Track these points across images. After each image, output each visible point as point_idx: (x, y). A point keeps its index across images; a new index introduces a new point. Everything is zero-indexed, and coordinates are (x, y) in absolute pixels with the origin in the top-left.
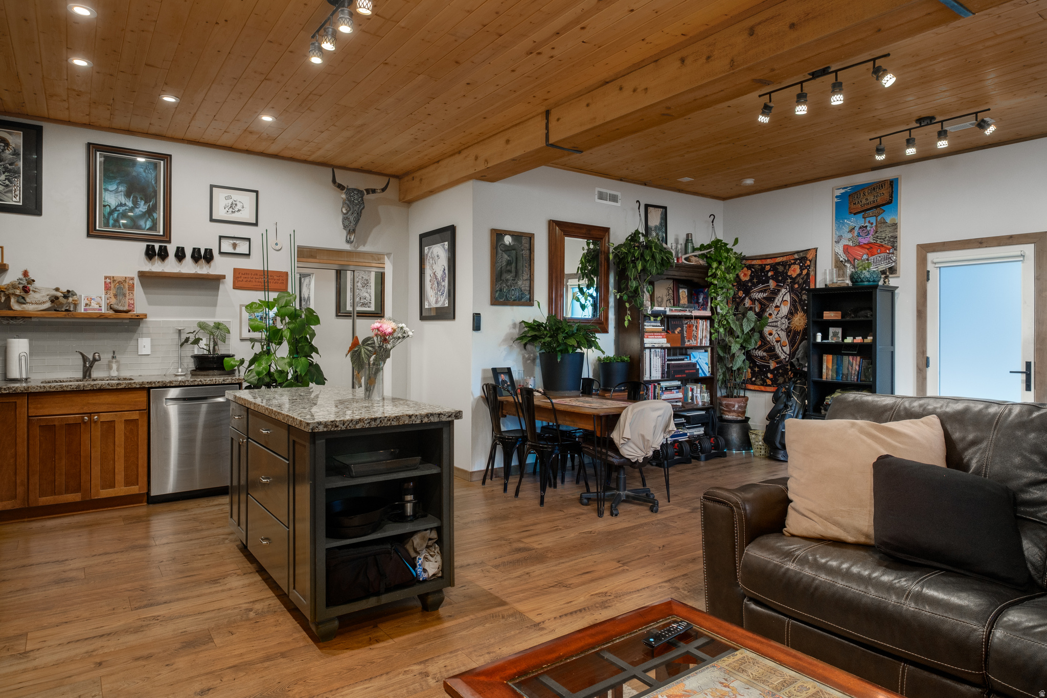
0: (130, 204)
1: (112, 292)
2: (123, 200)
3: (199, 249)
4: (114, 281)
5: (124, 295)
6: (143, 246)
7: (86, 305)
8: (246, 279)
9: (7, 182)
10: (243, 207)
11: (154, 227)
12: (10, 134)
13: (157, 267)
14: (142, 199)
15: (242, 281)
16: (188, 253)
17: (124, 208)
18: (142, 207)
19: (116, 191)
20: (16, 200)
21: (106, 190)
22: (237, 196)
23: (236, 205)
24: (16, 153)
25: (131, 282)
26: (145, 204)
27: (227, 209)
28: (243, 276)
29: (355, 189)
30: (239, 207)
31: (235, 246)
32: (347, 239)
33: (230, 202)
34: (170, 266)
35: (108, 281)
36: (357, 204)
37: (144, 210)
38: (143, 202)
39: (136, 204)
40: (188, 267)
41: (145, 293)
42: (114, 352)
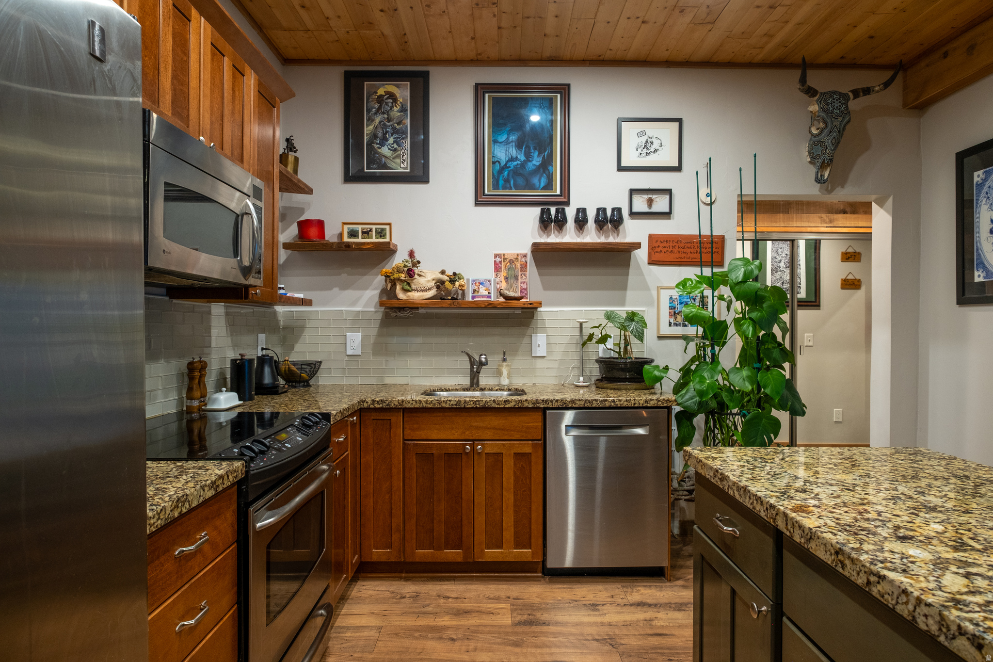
0: (522, 157)
1: (503, 274)
2: (513, 152)
3: (604, 210)
4: (505, 259)
5: (516, 278)
6: (537, 211)
7: (474, 291)
8: (664, 250)
9: (395, 146)
10: (661, 146)
11: (549, 186)
12: (398, 86)
13: (553, 238)
14: (535, 149)
15: (661, 251)
16: (591, 215)
17: (515, 163)
18: (536, 161)
19: (507, 142)
20: (403, 166)
21: (495, 142)
22: (652, 129)
23: (652, 143)
24: (403, 110)
25: (523, 260)
26: (539, 155)
27: (640, 150)
28: (662, 245)
29: (835, 92)
30: (656, 145)
31: (650, 202)
32: (817, 177)
33: (643, 139)
34: (570, 236)
35: (498, 259)
36: (838, 116)
37: (538, 164)
38: (537, 153)
39: (528, 156)
40: (591, 236)
41: (540, 274)
42: (504, 354)
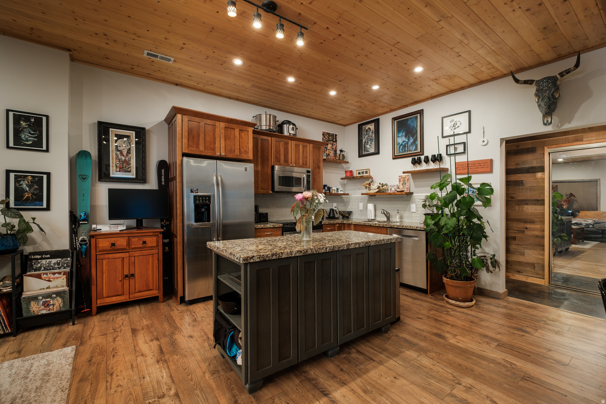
0: (407, 140)
1: (402, 182)
2: (404, 139)
3: (435, 155)
4: (402, 177)
5: (405, 184)
6: (410, 159)
7: (391, 189)
8: (462, 168)
9: (370, 144)
10: (461, 124)
11: (416, 149)
12: (371, 125)
13: (418, 168)
14: (411, 136)
15: (460, 169)
16: (430, 157)
17: (405, 143)
18: (412, 140)
19: (402, 136)
20: (372, 150)
21: (398, 137)
22: (456, 118)
23: (456, 124)
24: (372, 132)
25: (408, 177)
26: (412, 139)
27: (451, 128)
28: (460, 166)
29: (545, 78)
30: (458, 125)
31: (455, 149)
33: (453, 123)
34: (424, 167)
35: (400, 178)
36: (547, 90)
37: (412, 142)
38: (412, 138)
39: (409, 139)
40: (432, 166)
41: (414, 182)
42: (398, 210)
